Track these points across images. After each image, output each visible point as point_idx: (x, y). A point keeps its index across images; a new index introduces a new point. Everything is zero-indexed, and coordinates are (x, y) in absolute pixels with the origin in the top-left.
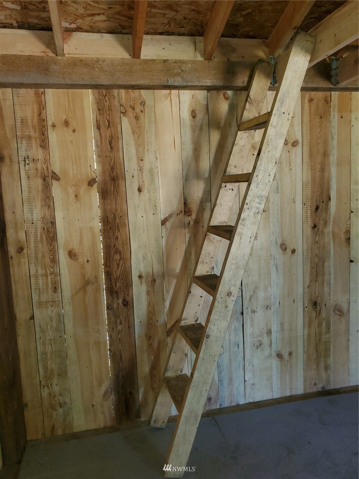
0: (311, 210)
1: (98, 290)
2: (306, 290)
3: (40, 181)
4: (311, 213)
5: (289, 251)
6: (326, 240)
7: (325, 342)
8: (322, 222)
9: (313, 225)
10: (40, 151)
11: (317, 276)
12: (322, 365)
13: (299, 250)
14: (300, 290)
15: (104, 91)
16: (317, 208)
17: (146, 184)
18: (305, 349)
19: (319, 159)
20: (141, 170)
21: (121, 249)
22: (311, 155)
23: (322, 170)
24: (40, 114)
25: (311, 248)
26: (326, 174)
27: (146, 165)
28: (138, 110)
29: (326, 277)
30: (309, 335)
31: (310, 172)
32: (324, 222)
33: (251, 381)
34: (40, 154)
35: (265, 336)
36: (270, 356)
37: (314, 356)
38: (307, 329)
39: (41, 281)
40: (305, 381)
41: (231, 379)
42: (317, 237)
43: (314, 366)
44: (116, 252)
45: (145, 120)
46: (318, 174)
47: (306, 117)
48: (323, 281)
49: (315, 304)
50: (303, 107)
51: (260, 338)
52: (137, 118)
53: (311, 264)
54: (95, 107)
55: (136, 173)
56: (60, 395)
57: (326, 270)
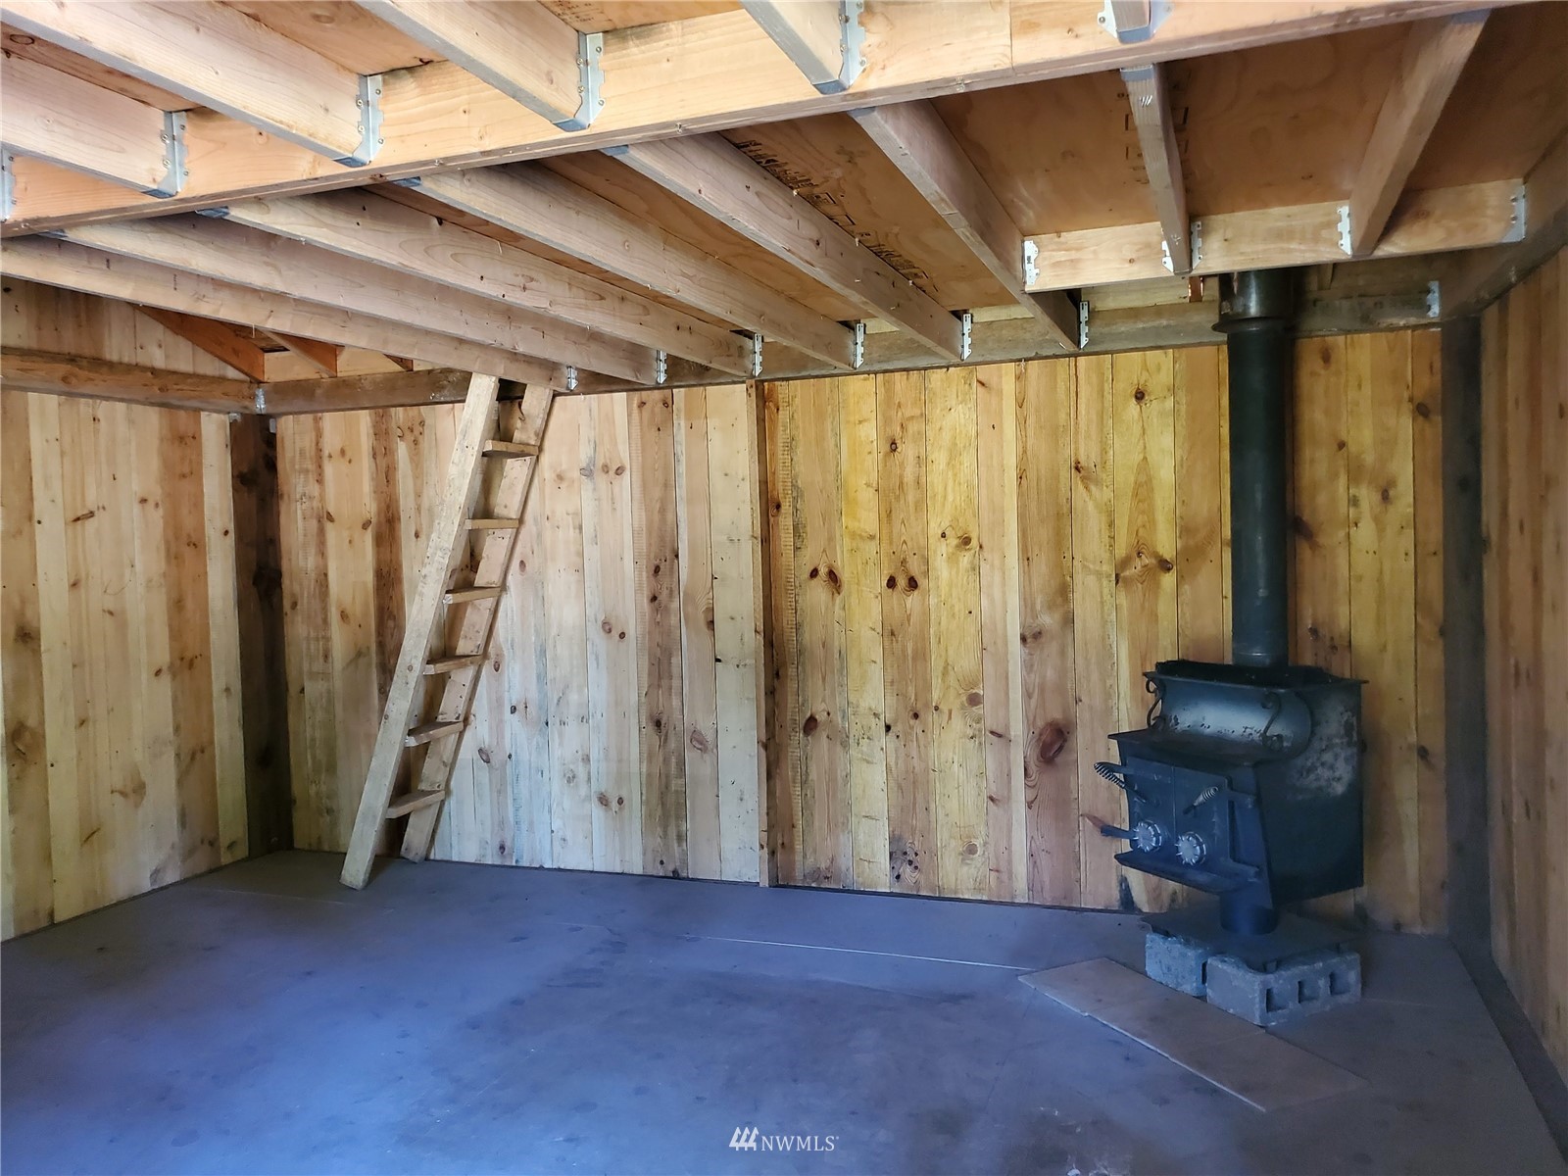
0: (647, 572)
1: (369, 665)
2: (643, 699)
3: (314, 523)
4: (647, 577)
5: (615, 634)
6: (674, 620)
7: (676, 792)
8: (665, 592)
9: (651, 596)
10: (317, 486)
11: (660, 678)
12: (672, 833)
13: (632, 632)
14: (634, 698)
15: (381, 411)
16: (657, 570)
17: (424, 526)
18: (644, 798)
19: (657, 493)
20: (419, 509)
21: (395, 613)
22: (645, 487)
23: (663, 511)
24: (317, 444)
25: (649, 632)
26: (670, 517)
27: (425, 503)
28: (416, 432)
29: (676, 683)
30: (649, 775)
31: (644, 514)
32: (668, 591)
33: (561, 834)
34: (315, 489)
35: (581, 764)
36: (588, 798)
37: (659, 812)
38: (645, 764)
39: (312, 647)
40: (644, 854)
41: (531, 824)
42: (659, 616)
43: (659, 831)
44: (389, 617)
45: (425, 443)
46: (656, 517)
47: (636, 430)
48: (670, 688)
49: (658, 724)
50: (629, 415)
51: (572, 767)
52: (416, 442)
53: (649, 659)
54: (371, 431)
55: (413, 513)
56: (328, 798)
57: (675, 671)
